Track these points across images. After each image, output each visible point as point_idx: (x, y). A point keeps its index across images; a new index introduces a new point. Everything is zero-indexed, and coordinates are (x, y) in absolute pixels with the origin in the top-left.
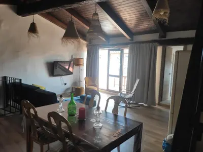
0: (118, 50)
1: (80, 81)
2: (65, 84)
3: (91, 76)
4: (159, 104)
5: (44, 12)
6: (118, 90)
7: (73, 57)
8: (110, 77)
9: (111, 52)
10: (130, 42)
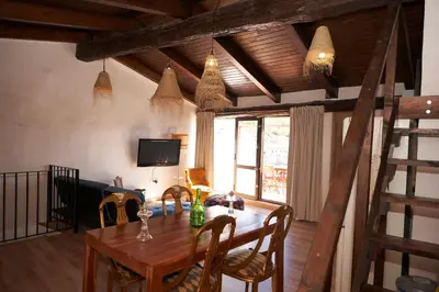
0: (253, 119)
2: (156, 182)
5: (123, 53)
8: (239, 169)
9: (241, 123)
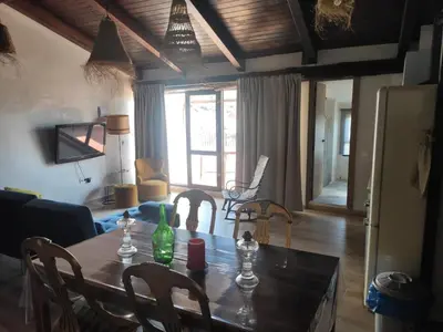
1: (122, 171)
2: (88, 180)
3: (148, 155)
4: (308, 207)
6: (215, 184)
7: (103, 113)
8: (193, 156)
9: (193, 98)
10: (237, 73)
